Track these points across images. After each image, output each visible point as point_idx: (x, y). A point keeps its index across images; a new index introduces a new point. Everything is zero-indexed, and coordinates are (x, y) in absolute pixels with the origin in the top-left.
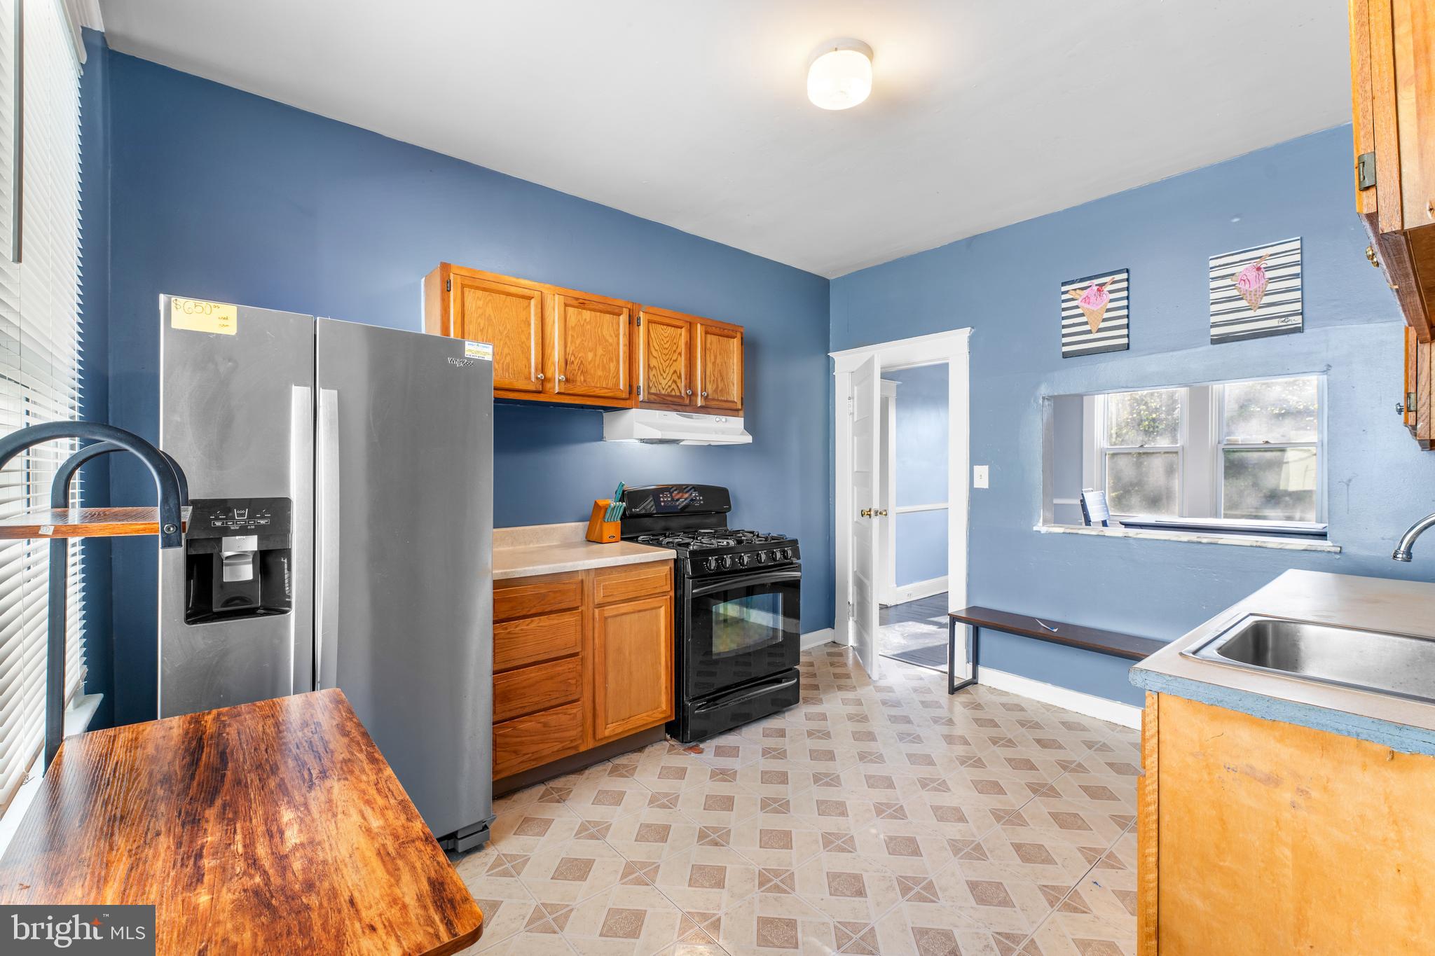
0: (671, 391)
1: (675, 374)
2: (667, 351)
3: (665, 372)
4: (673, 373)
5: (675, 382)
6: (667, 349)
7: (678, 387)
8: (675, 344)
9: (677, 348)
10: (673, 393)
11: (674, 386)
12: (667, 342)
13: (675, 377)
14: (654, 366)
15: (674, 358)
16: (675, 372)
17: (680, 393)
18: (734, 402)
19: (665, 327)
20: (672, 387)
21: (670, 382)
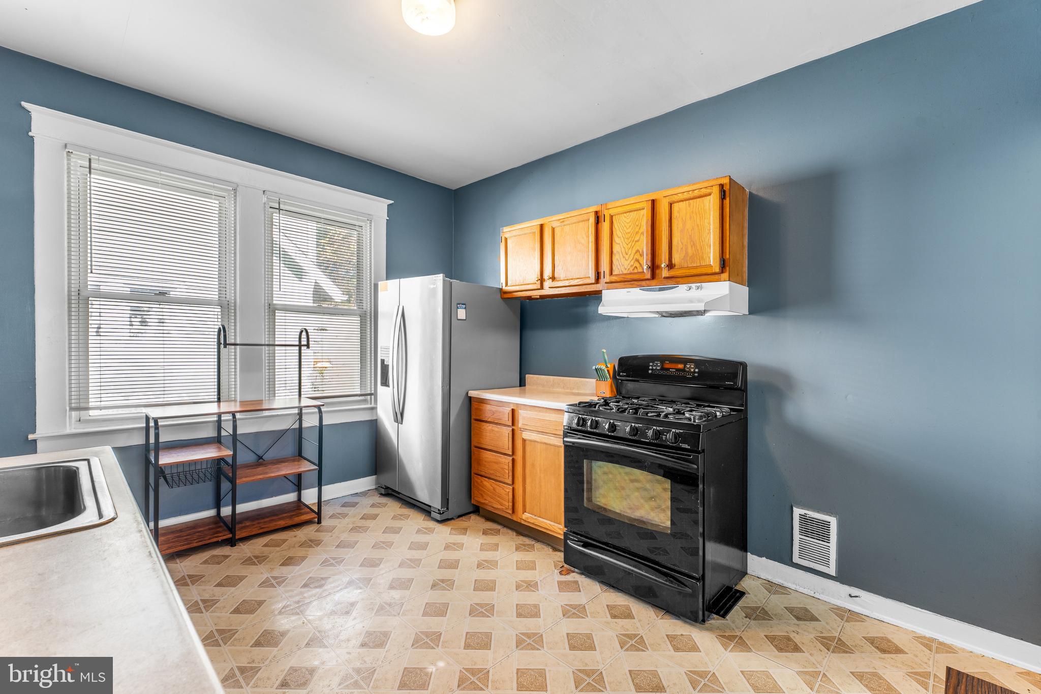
0: (634, 269)
1: (638, 253)
2: (630, 234)
3: (627, 254)
4: (636, 253)
5: (637, 261)
6: (629, 233)
7: (640, 263)
8: (637, 226)
9: (640, 228)
10: (636, 271)
11: (637, 265)
12: (630, 226)
13: (638, 256)
14: (617, 251)
15: (637, 239)
16: (638, 251)
17: (643, 269)
18: (710, 266)
19: (628, 214)
20: (635, 265)
21: (633, 261)
